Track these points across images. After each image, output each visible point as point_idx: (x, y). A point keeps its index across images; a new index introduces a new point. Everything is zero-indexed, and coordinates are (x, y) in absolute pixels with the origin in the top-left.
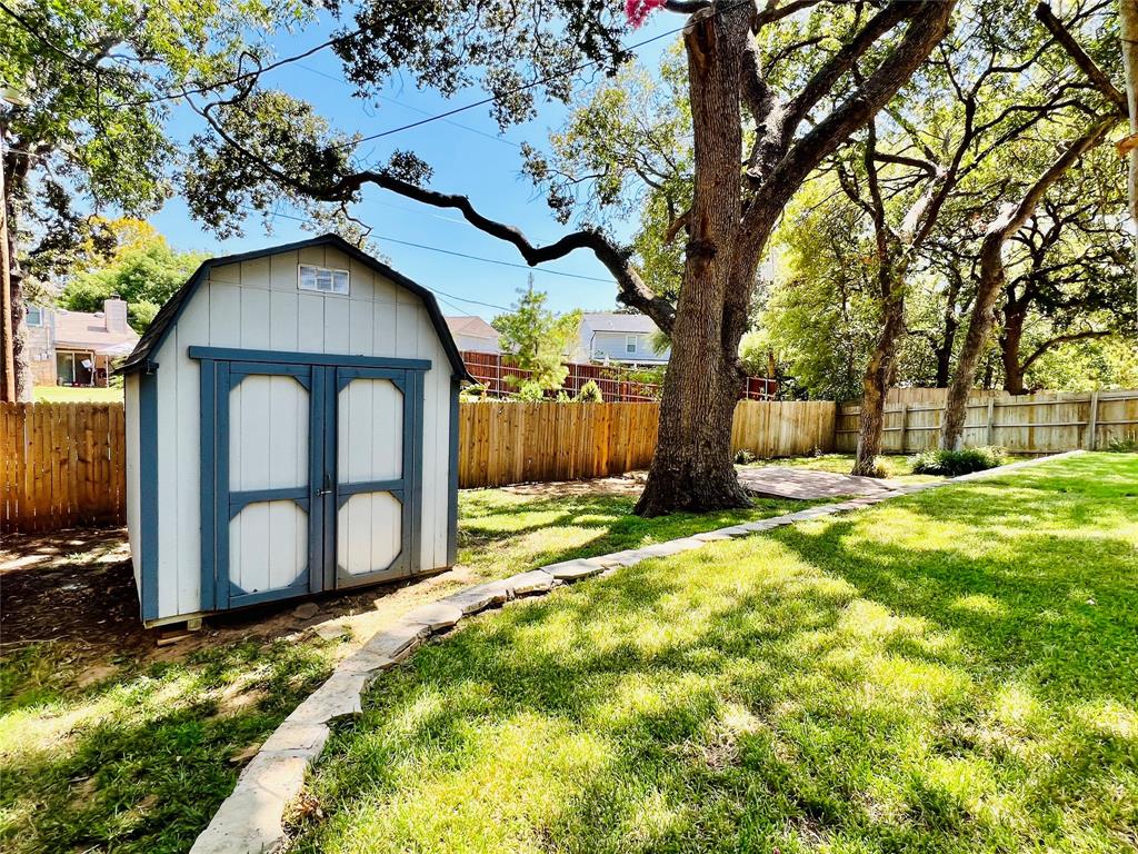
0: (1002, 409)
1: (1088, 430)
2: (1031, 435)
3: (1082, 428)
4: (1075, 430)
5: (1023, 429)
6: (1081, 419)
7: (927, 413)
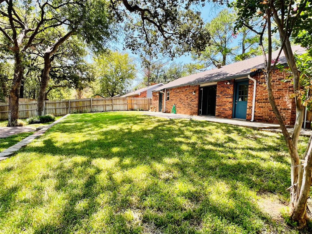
0: (47, 104)
1: (68, 109)
2: (56, 111)
3: (67, 108)
4: (66, 109)
5: (53, 109)
6: (67, 106)
7: (24, 105)
